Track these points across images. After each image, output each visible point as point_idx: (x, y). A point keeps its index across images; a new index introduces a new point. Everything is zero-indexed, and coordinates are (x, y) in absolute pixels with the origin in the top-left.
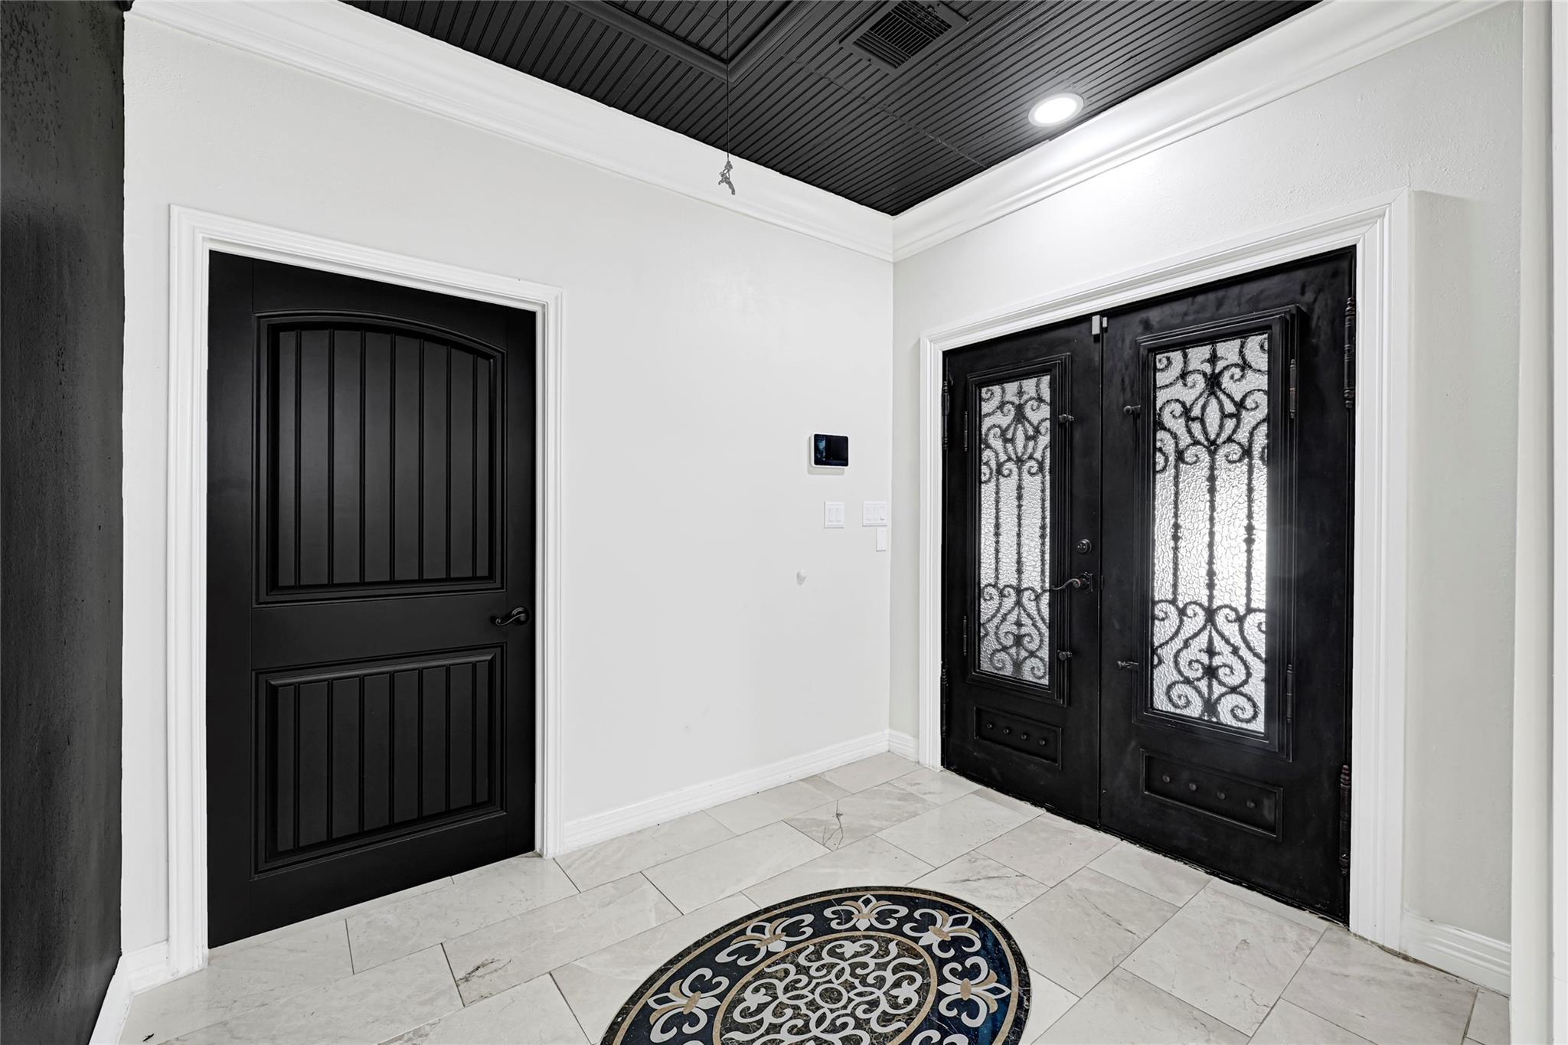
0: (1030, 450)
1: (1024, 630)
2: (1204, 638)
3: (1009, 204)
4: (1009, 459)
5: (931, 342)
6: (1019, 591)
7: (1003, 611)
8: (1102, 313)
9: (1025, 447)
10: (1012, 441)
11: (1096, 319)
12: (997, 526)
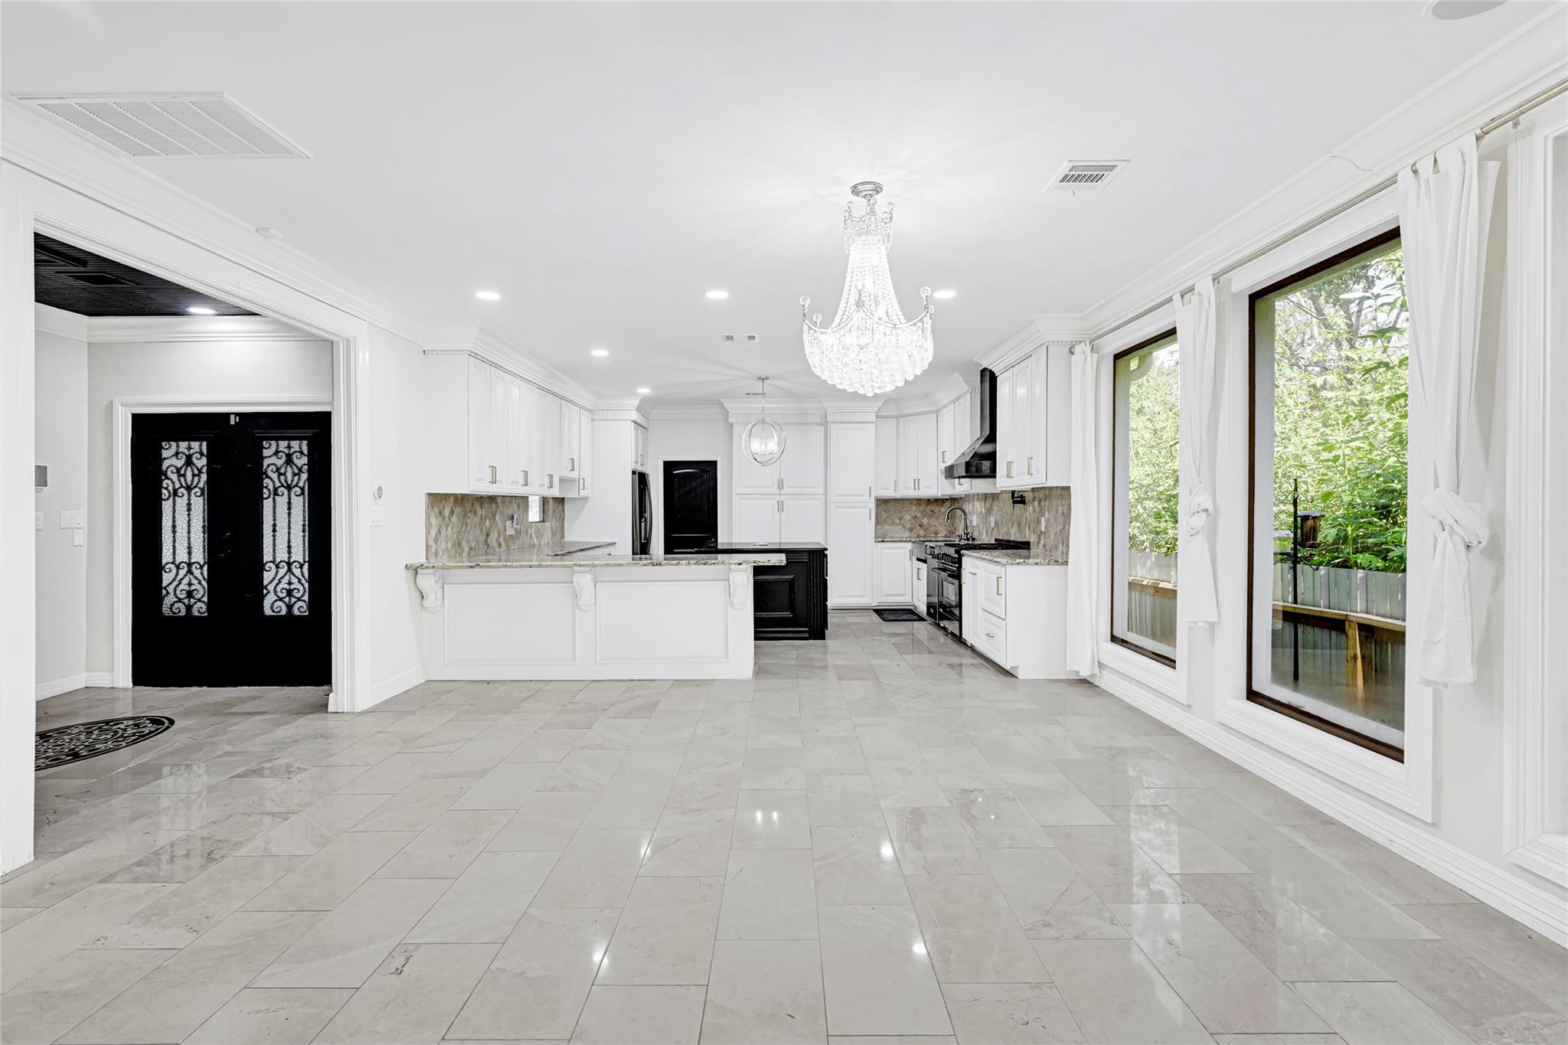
0: (195, 483)
1: (193, 587)
2: (287, 577)
3: (177, 337)
4: (182, 487)
5: (122, 405)
6: (190, 565)
7: (179, 578)
8: (236, 414)
9: (193, 481)
10: (184, 475)
11: (232, 417)
12: (174, 526)
